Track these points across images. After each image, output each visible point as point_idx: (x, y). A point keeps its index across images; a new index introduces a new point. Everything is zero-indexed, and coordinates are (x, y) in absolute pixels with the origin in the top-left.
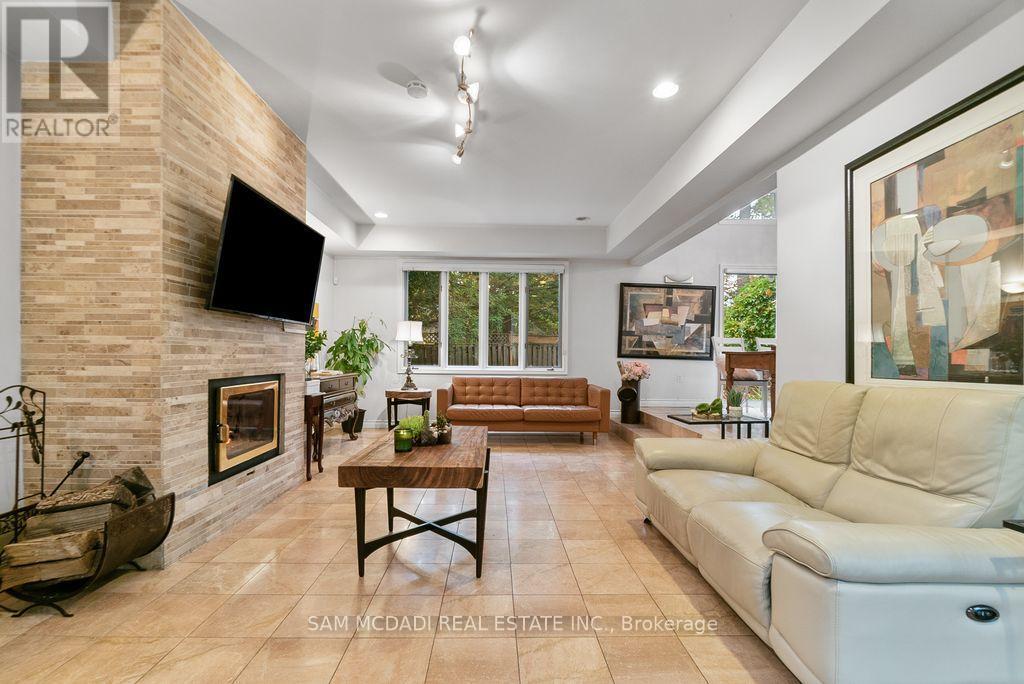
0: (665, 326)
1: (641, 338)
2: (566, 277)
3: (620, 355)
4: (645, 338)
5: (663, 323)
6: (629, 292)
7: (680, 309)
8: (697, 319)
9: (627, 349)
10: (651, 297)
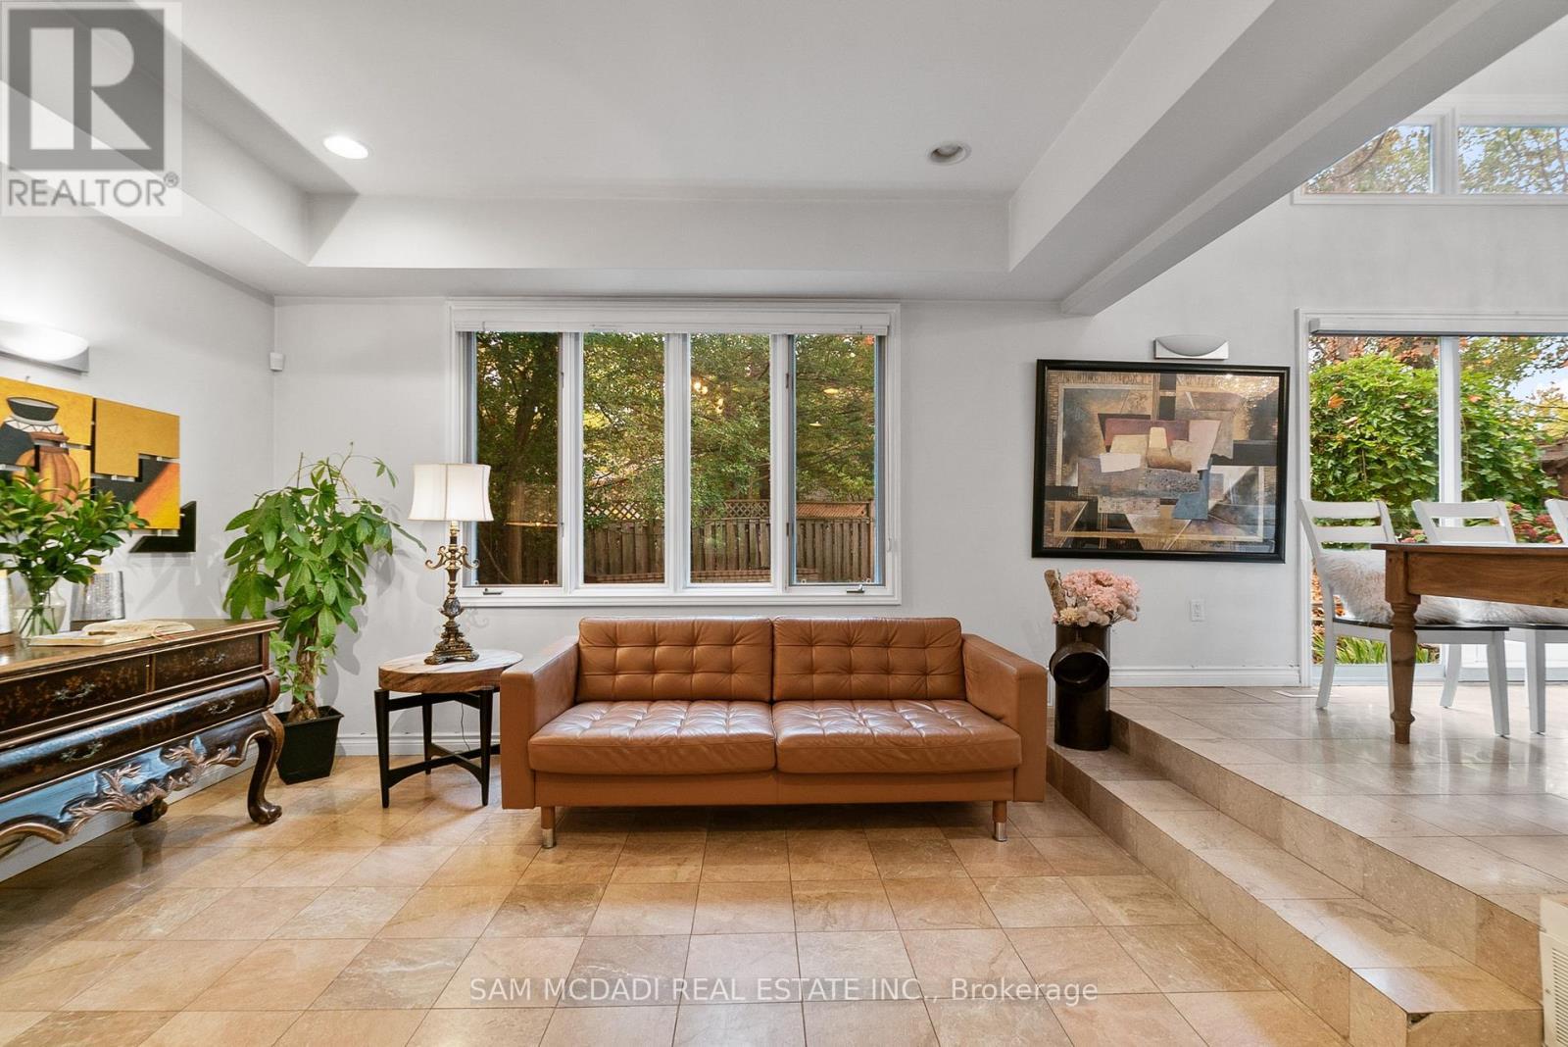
0: (1156, 472)
1: (1093, 504)
2: (893, 347)
3: (1039, 551)
4: (1106, 506)
5: (1152, 464)
6: (1061, 385)
7: (1196, 428)
8: (1241, 454)
9: (1058, 534)
10: (1117, 395)
